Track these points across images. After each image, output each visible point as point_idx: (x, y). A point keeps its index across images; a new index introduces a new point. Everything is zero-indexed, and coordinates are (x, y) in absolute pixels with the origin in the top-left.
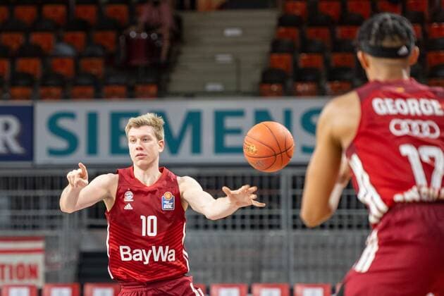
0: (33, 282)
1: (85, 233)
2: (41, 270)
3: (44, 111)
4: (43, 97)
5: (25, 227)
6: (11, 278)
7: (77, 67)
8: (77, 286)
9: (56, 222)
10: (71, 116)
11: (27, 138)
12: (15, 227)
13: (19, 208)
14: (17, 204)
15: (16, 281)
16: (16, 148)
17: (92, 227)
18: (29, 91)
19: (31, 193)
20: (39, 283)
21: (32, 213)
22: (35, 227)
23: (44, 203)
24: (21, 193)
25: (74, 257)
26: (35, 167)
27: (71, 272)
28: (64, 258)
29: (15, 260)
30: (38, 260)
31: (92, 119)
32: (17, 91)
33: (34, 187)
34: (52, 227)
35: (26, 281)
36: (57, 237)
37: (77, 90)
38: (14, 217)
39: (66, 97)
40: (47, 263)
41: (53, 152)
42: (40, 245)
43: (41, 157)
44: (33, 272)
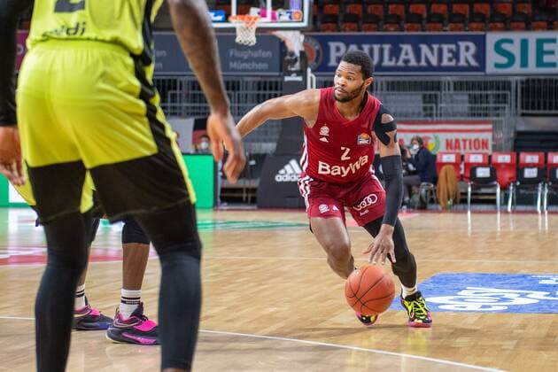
0: (485, 151)
1: (520, 119)
2: (490, 143)
3: (492, 38)
4: (492, 29)
5: (480, 115)
6: (470, 148)
7: (514, 9)
8: (515, 154)
9: (500, 112)
10: (510, 41)
11: (481, 56)
12: (474, 115)
13: (475, 102)
14: (473, 99)
15: (473, 150)
16: (473, 63)
17: (523, 115)
18: (481, 25)
19: (483, 92)
20: (490, 152)
21: (485, 105)
22: (486, 115)
23: (491, 99)
24: (477, 92)
25: (512, 135)
26: (486, 75)
27: (510, 145)
28: (505, 135)
29: (473, 136)
30: (488, 136)
31: (524, 43)
32: (474, 25)
33: (486, 89)
34: (498, 115)
35: (480, 151)
36: (501, 122)
37: (515, 24)
38: (472, 109)
39: (506, 29)
40: (494, 139)
41: (497, 65)
42: (490, 127)
43: (490, 68)
44: (485, 144)
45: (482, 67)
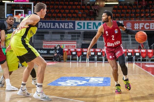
0: (75, 48)
1: (83, 41)
2: (76, 46)
3: (77, 22)
4: (77, 20)
5: (74, 40)
6: (71, 47)
7: (82, 16)
8: (81, 49)
9: (78, 39)
10: (81, 23)
11: (74, 26)
12: (72, 40)
13: (73, 37)
14: (72, 36)
15: (72, 48)
16: (72, 28)
17: (84, 40)
18: (74, 19)
19: (74, 34)
20: (76, 48)
21: (75, 37)
22: (75, 40)
23: (76, 36)
24: (73, 34)
25: (81, 44)
26: (75, 31)
27: (80, 47)
28: (80, 44)
29: (72, 45)
30: (75, 45)
31: (84, 23)
32: (73, 19)
33: (75, 34)
34: (78, 40)
35: (74, 48)
36: (78, 41)
37: (82, 19)
38: (72, 38)
39: (80, 20)
40: (77, 45)
41: (78, 28)
42: (76, 42)
43: (76, 29)
44: (75, 46)
45: (74, 29)
